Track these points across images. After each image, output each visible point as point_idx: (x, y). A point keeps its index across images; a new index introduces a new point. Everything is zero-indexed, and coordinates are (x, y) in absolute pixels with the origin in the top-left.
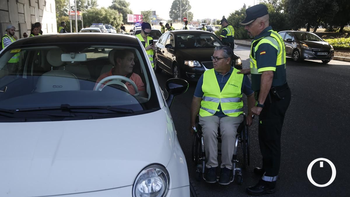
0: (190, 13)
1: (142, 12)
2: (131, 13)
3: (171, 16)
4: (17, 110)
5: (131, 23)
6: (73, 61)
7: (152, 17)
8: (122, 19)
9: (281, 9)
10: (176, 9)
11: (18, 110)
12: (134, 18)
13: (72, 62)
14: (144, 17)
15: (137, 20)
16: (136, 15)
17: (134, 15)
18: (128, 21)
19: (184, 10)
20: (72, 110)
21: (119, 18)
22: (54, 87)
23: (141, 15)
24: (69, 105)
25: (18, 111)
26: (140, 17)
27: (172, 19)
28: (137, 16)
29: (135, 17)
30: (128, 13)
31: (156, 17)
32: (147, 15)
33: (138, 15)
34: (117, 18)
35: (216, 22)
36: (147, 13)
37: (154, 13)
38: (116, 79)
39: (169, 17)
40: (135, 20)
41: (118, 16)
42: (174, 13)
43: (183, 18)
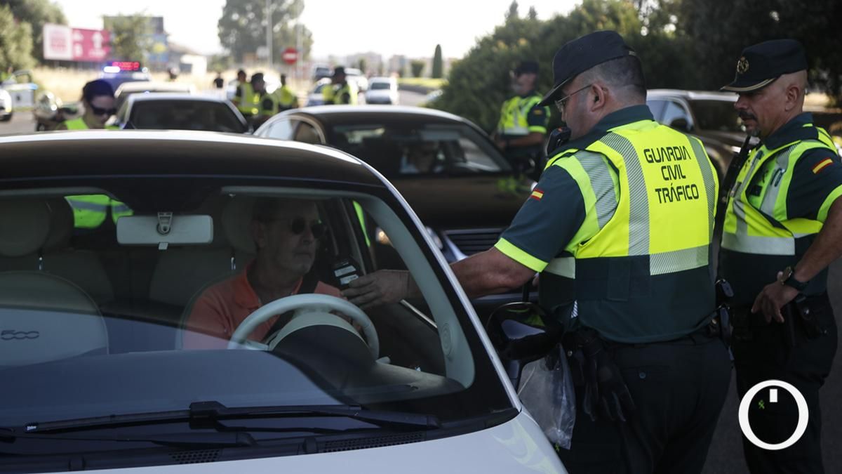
0: (300, 29)
1: (106, 19)
2: (60, 20)
3: (223, 37)
4: (29, 428)
5: (64, 64)
6: (163, 243)
7: (150, 41)
8: (28, 44)
9: (667, 21)
10: (243, 12)
11: (32, 428)
12: (75, 43)
13: (160, 248)
14: (115, 39)
15: (85, 51)
16: (83, 31)
17: (74, 30)
18: (49, 53)
19: (277, 17)
20: (228, 423)
21: (18, 39)
22: (5, 336)
23: (105, 33)
24: (220, 405)
25: (32, 432)
26: (98, 39)
27: (227, 52)
28: (87, 34)
29: (78, 37)
30: (47, 20)
31: (166, 43)
32: (131, 31)
33: (92, 32)
34: (7, 41)
35: (408, 69)
36: (127, 24)
37: (159, 22)
38: (311, 308)
39: (218, 40)
40: (79, 52)
41: (13, 34)
42: (235, 25)
43: (283, 49)
